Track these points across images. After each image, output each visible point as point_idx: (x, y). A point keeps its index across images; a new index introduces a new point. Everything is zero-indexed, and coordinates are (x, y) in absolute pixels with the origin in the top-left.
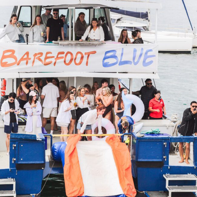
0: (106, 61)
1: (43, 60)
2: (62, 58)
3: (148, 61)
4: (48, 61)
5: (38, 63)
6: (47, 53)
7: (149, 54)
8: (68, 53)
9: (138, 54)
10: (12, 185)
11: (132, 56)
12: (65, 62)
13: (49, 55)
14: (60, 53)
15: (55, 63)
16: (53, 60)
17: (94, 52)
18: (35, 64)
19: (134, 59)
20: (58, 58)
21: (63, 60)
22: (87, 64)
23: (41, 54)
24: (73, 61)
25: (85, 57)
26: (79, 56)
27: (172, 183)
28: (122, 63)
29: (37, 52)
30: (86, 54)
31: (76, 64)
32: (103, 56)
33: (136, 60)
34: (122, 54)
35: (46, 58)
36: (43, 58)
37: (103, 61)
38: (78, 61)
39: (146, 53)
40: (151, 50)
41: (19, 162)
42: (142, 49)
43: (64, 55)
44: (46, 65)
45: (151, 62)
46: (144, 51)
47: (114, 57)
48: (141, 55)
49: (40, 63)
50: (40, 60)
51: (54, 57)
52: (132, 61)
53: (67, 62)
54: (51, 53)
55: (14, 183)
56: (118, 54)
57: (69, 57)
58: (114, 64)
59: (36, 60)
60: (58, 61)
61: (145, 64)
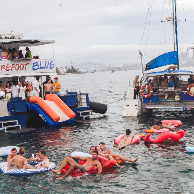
0: (34, 67)
1: (6, 69)
2: (14, 67)
3: (52, 66)
4: (8, 69)
5: (3, 70)
6: (7, 65)
7: (52, 63)
8: (17, 64)
9: (47, 63)
10: (16, 122)
11: (45, 65)
12: (16, 69)
13: (8, 66)
14: (13, 65)
15: (11, 70)
16: (10, 68)
17: (29, 64)
18: (2, 71)
19: (46, 66)
20: (12, 67)
21: (15, 68)
22: (26, 70)
23: (5, 66)
24: (19, 68)
25: (25, 66)
26: (22, 66)
27: (83, 114)
28: (41, 68)
29: (3, 65)
30: (25, 64)
31: (21, 70)
32: (32, 65)
33: (47, 67)
34: (41, 64)
35: (7, 67)
36: (5, 68)
37: (33, 68)
38: (21, 68)
39: (51, 63)
40: (52, 62)
41: (16, 112)
42: (49, 61)
43: (15, 66)
44: (7, 70)
45: (53, 67)
46: (50, 62)
47: (37, 65)
48: (49, 64)
49: (4, 70)
50: (4, 69)
51: (10, 67)
52: (45, 67)
53: (17, 69)
54: (9, 65)
55: (17, 121)
56: (39, 64)
57: (17, 67)
58: (38, 69)
59: (2, 69)
60: (13, 68)
61: (51, 68)
